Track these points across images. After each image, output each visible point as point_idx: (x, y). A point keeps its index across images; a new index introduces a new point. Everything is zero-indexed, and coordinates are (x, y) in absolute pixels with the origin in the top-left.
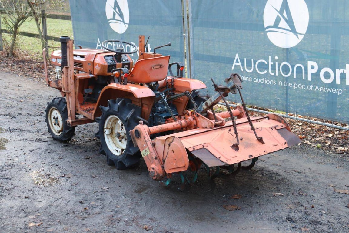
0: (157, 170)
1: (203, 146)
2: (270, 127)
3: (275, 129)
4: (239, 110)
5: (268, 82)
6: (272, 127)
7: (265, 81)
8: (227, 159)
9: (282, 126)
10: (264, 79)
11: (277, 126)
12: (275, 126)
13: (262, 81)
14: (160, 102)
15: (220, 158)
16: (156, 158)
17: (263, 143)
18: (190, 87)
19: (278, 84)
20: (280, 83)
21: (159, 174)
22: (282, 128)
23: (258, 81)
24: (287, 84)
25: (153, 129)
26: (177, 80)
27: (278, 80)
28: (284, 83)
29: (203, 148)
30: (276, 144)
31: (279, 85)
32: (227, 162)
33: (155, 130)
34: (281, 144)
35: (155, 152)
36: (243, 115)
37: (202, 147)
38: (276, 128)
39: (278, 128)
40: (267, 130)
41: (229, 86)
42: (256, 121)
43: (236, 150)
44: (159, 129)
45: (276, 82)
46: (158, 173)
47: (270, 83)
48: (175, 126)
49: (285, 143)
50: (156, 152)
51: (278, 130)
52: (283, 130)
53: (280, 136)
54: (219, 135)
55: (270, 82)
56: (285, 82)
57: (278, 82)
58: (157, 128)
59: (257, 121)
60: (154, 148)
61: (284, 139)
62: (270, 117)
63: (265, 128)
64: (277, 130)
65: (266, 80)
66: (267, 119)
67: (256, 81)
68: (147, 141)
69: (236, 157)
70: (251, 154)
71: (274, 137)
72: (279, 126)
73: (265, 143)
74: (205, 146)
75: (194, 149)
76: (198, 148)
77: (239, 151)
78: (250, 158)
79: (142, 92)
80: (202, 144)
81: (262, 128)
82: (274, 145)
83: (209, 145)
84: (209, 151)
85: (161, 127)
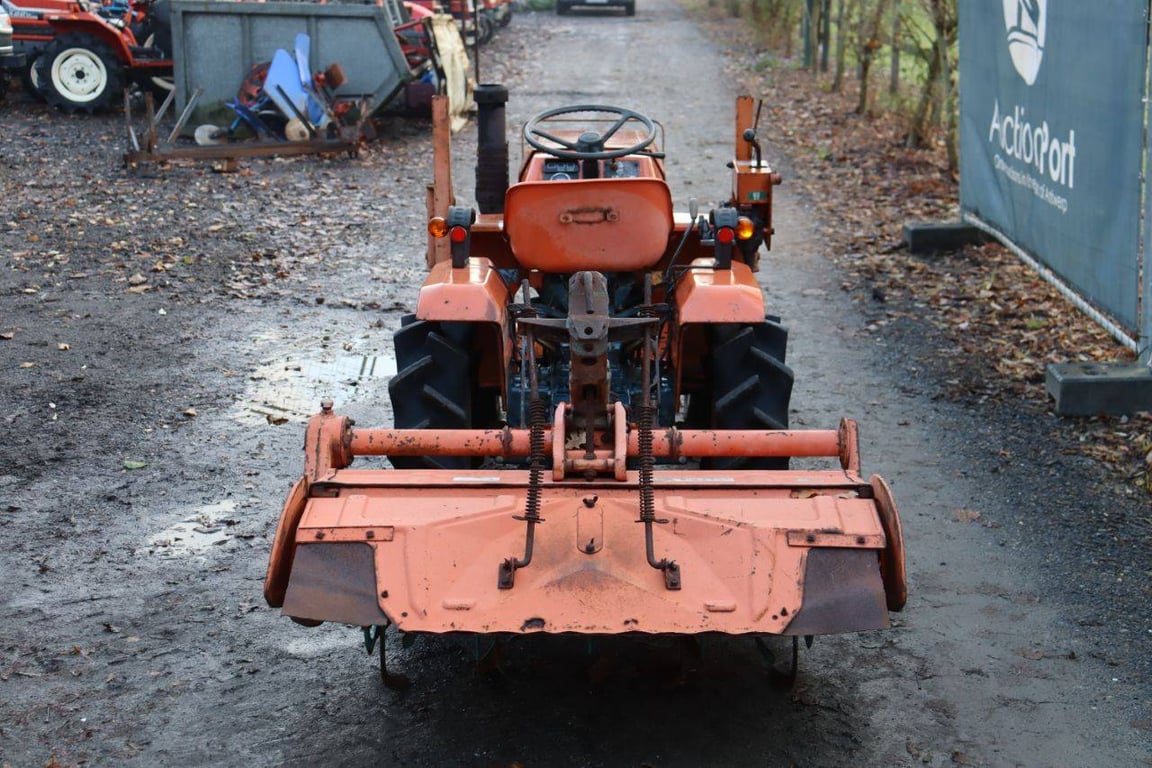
1: (370, 535)
2: (781, 527)
3: (802, 543)
4: (839, 436)
6: (795, 532)
8: (413, 606)
9: (861, 540)
11: (834, 532)
12: (817, 531)
15: (385, 595)
17: (673, 585)
22: (855, 545)
29: (363, 543)
30: (725, 605)
32: (398, 619)
34: (753, 611)
37: (363, 538)
38: (811, 539)
39: (825, 541)
40: (754, 539)
42: (789, 491)
43: (504, 585)
49: (785, 613)
52: (853, 557)
53: (798, 577)
59: (796, 494)
61: (798, 593)
62: (874, 491)
63: (752, 529)
64: (813, 548)
66: (852, 494)
69: (460, 608)
70: (543, 617)
71: (753, 573)
72: (847, 531)
73: (679, 589)
74: (376, 538)
75: (320, 536)
76: (341, 539)
77: (513, 590)
78: (521, 632)
79: (447, 302)
80: (371, 527)
81: (739, 525)
82: (711, 609)
83: (398, 537)
84: (374, 560)
85: (410, 438)
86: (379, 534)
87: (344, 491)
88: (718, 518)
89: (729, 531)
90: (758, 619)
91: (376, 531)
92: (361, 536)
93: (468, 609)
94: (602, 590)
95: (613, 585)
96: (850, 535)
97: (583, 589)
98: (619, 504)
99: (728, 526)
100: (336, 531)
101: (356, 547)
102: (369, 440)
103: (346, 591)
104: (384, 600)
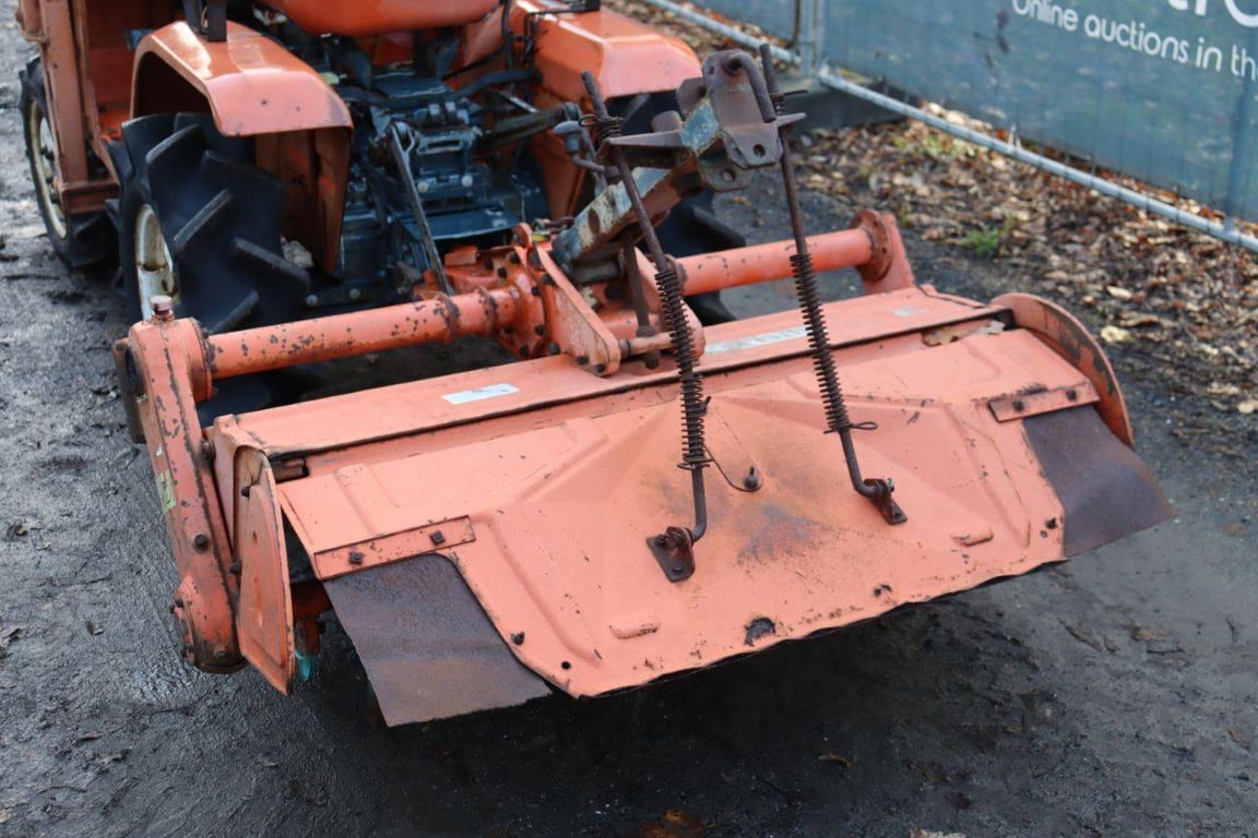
0: (200, 622)
1: (437, 539)
2: (979, 396)
3: (1011, 414)
4: (870, 237)
5: (1152, 44)
6: (997, 399)
7: (1137, 38)
8: (572, 648)
9: (1072, 395)
10: (1133, 24)
11: (1038, 391)
12: (1019, 393)
13: (1125, 35)
14: (428, 152)
15: (519, 639)
16: (202, 545)
17: (893, 517)
18: (600, 79)
19: (1198, 63)
20: (1213, 57)
21: (205, 642)
22: (1068, 404)
23: (1108, 33)
24: (1249, 65)
25: (244, 347)
26: (556, 25)
27: (1201, 40)
28: (1235, 57)
29: (432, 554)
30: (977, 532)
31: (1205, 65)
32: (561, 676)
33: (254, 356)
34: (1015, 532)
35: (206, 507)
36: (888, 268)
37: (427, 546)
38: (1019, 407)
39: (1035, 406)
40: (956, 422)
41: (696, 141)
42: (919, 336)
43: (676, 572)
44: (289, 347)
45: (1192, 52)
46: (202, 637)
47: (1160, 52)
48: (407, 332)
49: (1051, 524)
50: (212, 500)
51: (1029, 422)
52: (1071, 421)
53: (1036, 466)
54: (603, 442)
55: (1161, 48)
56: (1239, 53)
57: (1200, 49)
58: (274, 339)
59: (931, 339)
60: (207, 479)
61: (1050, 490)
62: (1022, 317)
63: (946, 407)
64: (1026, 419)
65: (1146, 32)
66: (997, 326)
67: (1096, 34)
68: (171, 428)
69: (644, 632)
70: (765, 614)
71: (985, 474)
72: (1050, 386)
73: (905, 520)
74: (448, 543)
75: (356, 560)
76: (394, 557)
77: (693, 579)
78: (747, 649)
79: (264, 103)
80: (431, 524)
81: (923, 404)
82: (968, 541)
83: (481, 531)
84: (463, 581)
85: (306, 337)
86: (451, 534)
87: (313, 462)
88: (889, 399)
89: (917, 415)
90: (1028, 543)
91: (443, 529)
92: (422, 544)
93: (654, 631)
94: (817, 549)
95: (824, 538)
96: (1056, 390)
97: (789, 552)
98: (735, 401)
99: (912, 409)
100: (378, 544)
101: (421, 565)
102: (242, 352)
103: (456, 650)
104: (520, 648)
